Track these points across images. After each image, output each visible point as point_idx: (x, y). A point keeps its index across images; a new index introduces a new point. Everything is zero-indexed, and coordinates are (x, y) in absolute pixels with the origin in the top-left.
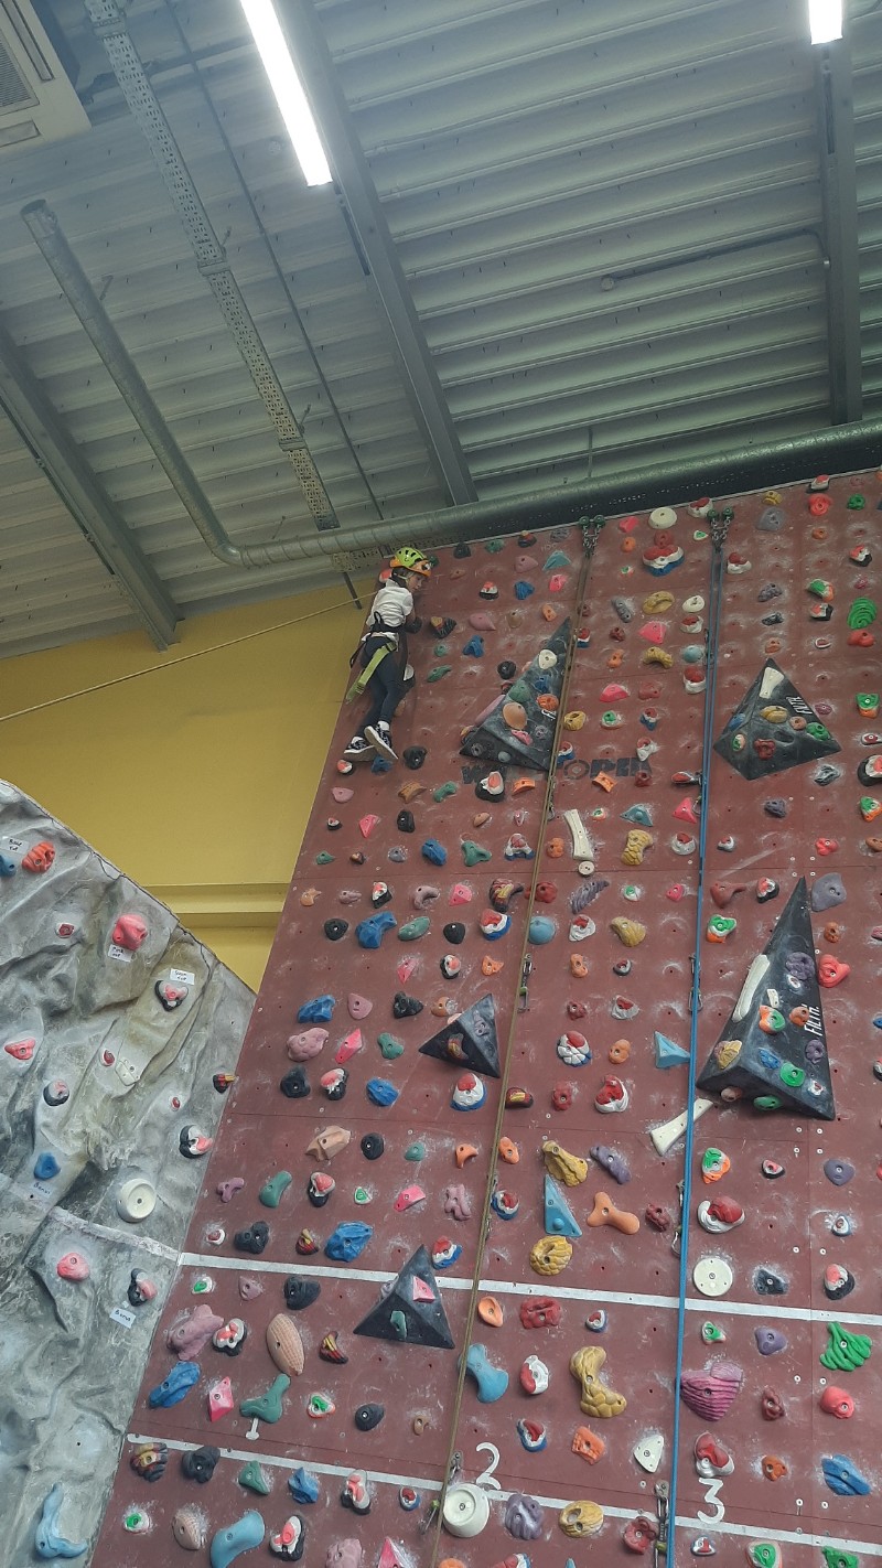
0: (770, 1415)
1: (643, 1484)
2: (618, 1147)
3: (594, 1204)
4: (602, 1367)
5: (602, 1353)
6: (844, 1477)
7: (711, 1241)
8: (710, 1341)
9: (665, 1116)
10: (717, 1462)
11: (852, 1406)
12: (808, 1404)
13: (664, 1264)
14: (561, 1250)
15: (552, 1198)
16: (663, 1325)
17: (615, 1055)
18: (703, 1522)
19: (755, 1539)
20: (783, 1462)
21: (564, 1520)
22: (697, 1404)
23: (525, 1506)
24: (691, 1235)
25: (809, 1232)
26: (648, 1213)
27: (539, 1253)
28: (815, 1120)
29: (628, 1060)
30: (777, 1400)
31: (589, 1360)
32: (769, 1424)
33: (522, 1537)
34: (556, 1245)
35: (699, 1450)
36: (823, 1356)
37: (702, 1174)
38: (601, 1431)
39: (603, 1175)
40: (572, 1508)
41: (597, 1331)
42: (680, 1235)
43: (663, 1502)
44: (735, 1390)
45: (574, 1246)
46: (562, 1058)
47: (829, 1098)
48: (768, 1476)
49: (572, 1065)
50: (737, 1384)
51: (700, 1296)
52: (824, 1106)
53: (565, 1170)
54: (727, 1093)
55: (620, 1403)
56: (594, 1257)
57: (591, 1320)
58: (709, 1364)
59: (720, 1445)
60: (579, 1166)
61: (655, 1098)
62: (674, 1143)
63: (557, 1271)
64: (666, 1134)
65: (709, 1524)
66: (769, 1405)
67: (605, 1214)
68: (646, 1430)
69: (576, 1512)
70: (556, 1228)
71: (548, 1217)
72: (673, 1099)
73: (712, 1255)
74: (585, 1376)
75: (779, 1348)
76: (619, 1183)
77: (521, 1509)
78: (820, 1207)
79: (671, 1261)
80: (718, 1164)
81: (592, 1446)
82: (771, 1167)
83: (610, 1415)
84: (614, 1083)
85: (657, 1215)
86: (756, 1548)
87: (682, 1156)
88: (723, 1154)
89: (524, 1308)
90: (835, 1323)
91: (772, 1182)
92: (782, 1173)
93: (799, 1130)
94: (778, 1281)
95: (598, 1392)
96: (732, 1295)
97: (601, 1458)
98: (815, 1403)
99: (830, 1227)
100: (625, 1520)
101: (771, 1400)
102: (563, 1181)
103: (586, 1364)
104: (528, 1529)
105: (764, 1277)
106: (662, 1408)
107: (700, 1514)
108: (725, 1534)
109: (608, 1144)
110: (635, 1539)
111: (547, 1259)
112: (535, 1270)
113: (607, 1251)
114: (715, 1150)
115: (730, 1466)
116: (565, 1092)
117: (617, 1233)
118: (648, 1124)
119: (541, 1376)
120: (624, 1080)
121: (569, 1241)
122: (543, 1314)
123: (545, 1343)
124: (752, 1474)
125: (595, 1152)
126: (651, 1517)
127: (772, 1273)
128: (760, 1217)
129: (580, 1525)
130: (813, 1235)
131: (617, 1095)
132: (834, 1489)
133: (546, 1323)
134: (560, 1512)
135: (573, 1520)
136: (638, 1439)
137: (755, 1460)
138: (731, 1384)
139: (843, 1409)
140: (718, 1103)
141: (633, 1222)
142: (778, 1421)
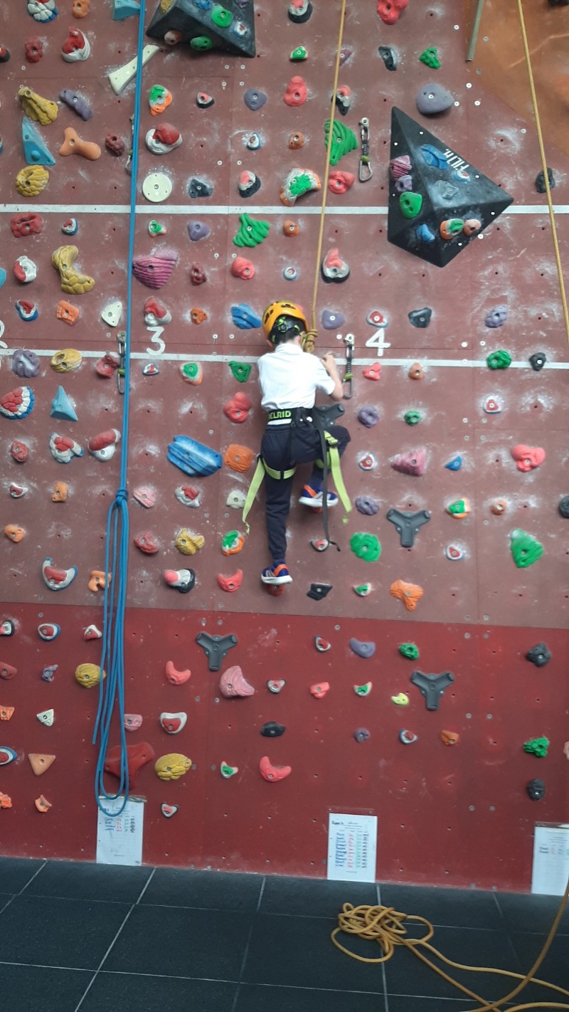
0: (197, 281)
1: (109, 335)
2: (82, 90)
3: (63, 138)
4: (74, 259)
5: (74, 249)
6: (245, 317)
7: (156, 160)
8: (154, 234)
9: (120, 60)
10: (158, 315)
11: (253, 270)
12: (223, 272)
13: (120, 181)
14: (39, 176)
15: (28, 134)
16: (121, 226)
17: (78, 10)
18: (150, 354)
19: (185, 361)
20: (205, 311)
21: (54, 362)
22: (145, 279)
23: (25, 356)
24: (141, 157)
25: (230, 149)
26: (107, 141)
27: (21, 178)
28: (240, 58)
29: (89, 13)
30: (200, 270)
31: (64, 254)
32: (196, 288)
33: (25, 376)
34: (35, 171)
35: (145, 308)
36: (235, 238)
37: (150, 107)
38: (78, 303)
39: (71, 114)
40: (59, 354)
41: (71, 234)
42: (132, 156)
43: (122, 344)
44: (171, 266)
45: (50, 172)
46: (32, 15)
47: (252, 38)
48: (194, 321)
49: (41, 21)
50: (173, 262)
51: (148, 202)
52: (246, 45)
53: (38, 111)
54: (169, 35)
55: (89, 282)
56: (65, 180)
57: (65, 226)
58: (154, 250)
59: (161, 304)
60: (51, 108)
61: (112, 46)
62: (127, 84)
63: (37, 193)
64: (120, 76)
65: (155, 356)
66: (196, 274)
67: (72, 144)
68: (109, 299)
69: (61, 356)
70: (35, 159)
71: (26, 150)
72: (127, 46)
73: (157, 171)
74: (61, 265)
75: (204, 235)
76: (85, 120)
77: (22, 359)
78: (240, 129)
79: (125, 178)
80: (162, 98)
81: (70, 313)
82: (203, 98)
83: (83, 291)
84: (76, 33)
85: (113, 142)
86: (185, 367)
87: (133, 95)
88: (166, 90)
89: (13, 222)
90: (245, 214)
91: (204, 111)
92: (212, 103)
93: (227, 67)
94: (205, 187)
95: (72, 276)
96: (172, 199)
97: (77, 320)
98: (228, 270)
99: (245, 144)
100: (97, 358)
101: (196, 271)
102: (38, 120)
103: (61, 256)
104: (29, 371)
105: (195, 184)
106: (120, 284)
107: (148, 350)
108: (165, 361)
109: (74, 88)
110: (104, 369)
111: (28, 183)
112: (20, 192)
113: (76, 174)
114: (159, 87)
115: (168, 317)
116: (36, 45)
117: (84, 160)
118: (106, 69)
119: (30, 270)
120: (86, 33)
121: (45, 169)
122: (28, 225)
123: (32, 246)
124: (184, 321)
125: (62, 95)
126: (115, 355)
127: (201, 180)
128: (194, 139)
129: (64, 364)
130: (233, 150)
131: (79, 45)
132: (238, 325)
133: (31, 232)
134: (50, 358)
135: (60, 361)
136: (103, 305)
137: (186, 312)
138: (169, 262)
139: (246, 273)
140: (163, 48)
141: (95, 149)
142: (202, 285)
